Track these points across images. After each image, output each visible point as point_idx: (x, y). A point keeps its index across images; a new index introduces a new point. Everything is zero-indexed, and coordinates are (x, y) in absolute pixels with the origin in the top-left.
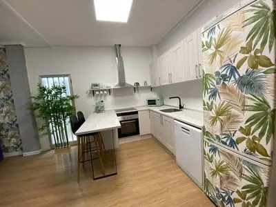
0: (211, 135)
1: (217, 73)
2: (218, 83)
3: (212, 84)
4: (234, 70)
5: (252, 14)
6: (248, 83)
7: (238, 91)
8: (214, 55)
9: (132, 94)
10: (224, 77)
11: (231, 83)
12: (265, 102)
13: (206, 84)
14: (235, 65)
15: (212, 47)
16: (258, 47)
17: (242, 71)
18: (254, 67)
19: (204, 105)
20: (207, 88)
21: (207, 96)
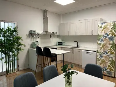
0: (100, 53)
1: (103, 35)
2: (103, 38)
3: (101, 38)
4: (108, 35)
5: (112, 24)
6: (111, 39)
7: (109, 40)
8: (103, 30)
9: (49, 39)
10: (105, 36)
11: (107, 38)
12: (114, 43)
13: (99, 38)
14: (108, 34)
15: (102, 28)
16: (113, 31)
17: (110, 36)
18: (112, 35)
19: (98, 44)
20: (99, 39)
21: (99, 41)
